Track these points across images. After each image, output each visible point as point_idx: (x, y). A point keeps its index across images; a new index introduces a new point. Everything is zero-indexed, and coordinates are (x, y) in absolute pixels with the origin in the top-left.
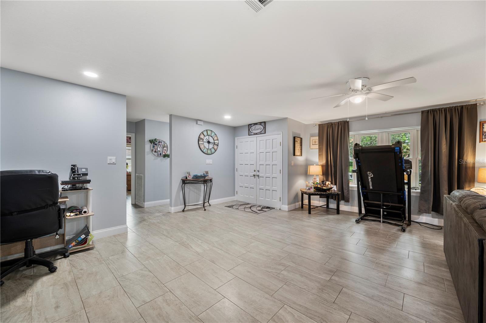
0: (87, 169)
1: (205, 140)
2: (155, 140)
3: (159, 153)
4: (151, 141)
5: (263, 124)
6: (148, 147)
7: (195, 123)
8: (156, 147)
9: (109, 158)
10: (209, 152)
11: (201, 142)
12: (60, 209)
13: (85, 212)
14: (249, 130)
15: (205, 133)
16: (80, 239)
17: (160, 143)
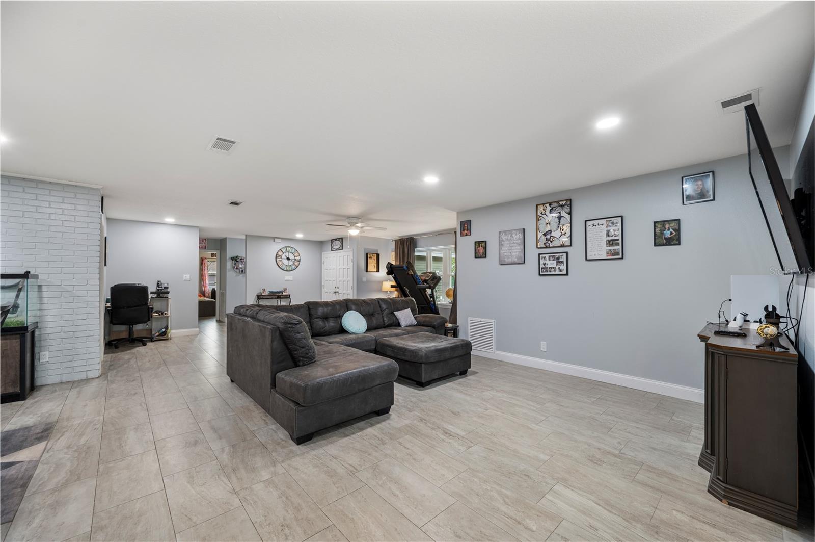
0: (168, 284)
1: (283, 257)
2: (237, 257)
3: (241, 270)
4: (233, 259)
5: (341, 240)
6: (229, 264)
7: (273, 240)
8: (237, 264)
9: (185, 275)
10: (288, 269)
11: (279, 259)
12: (149, 308)
13: (165, 314)
14: (331, 245)
15: (284, 250)
16: (161, 331)
17: (242, 260)
